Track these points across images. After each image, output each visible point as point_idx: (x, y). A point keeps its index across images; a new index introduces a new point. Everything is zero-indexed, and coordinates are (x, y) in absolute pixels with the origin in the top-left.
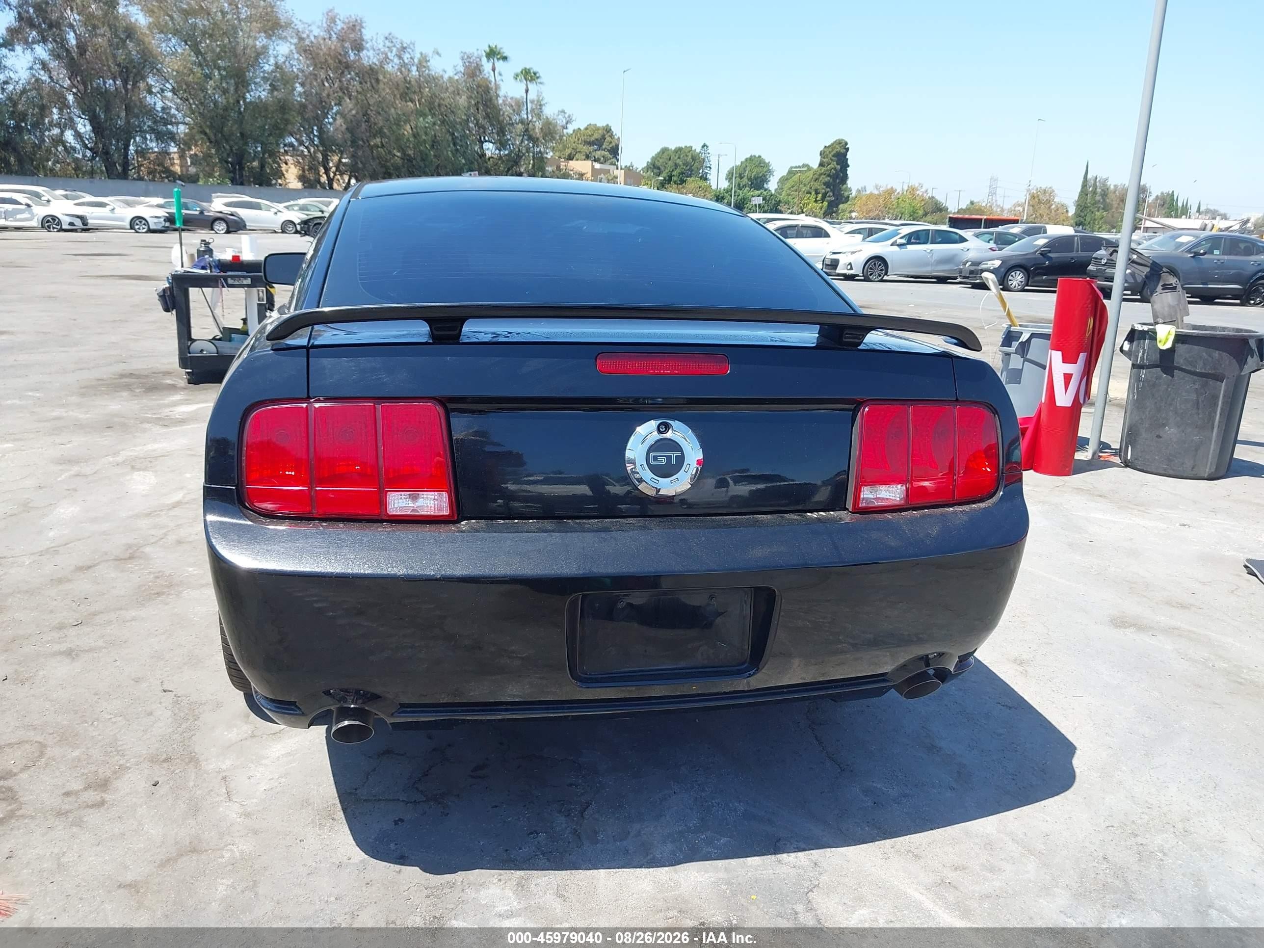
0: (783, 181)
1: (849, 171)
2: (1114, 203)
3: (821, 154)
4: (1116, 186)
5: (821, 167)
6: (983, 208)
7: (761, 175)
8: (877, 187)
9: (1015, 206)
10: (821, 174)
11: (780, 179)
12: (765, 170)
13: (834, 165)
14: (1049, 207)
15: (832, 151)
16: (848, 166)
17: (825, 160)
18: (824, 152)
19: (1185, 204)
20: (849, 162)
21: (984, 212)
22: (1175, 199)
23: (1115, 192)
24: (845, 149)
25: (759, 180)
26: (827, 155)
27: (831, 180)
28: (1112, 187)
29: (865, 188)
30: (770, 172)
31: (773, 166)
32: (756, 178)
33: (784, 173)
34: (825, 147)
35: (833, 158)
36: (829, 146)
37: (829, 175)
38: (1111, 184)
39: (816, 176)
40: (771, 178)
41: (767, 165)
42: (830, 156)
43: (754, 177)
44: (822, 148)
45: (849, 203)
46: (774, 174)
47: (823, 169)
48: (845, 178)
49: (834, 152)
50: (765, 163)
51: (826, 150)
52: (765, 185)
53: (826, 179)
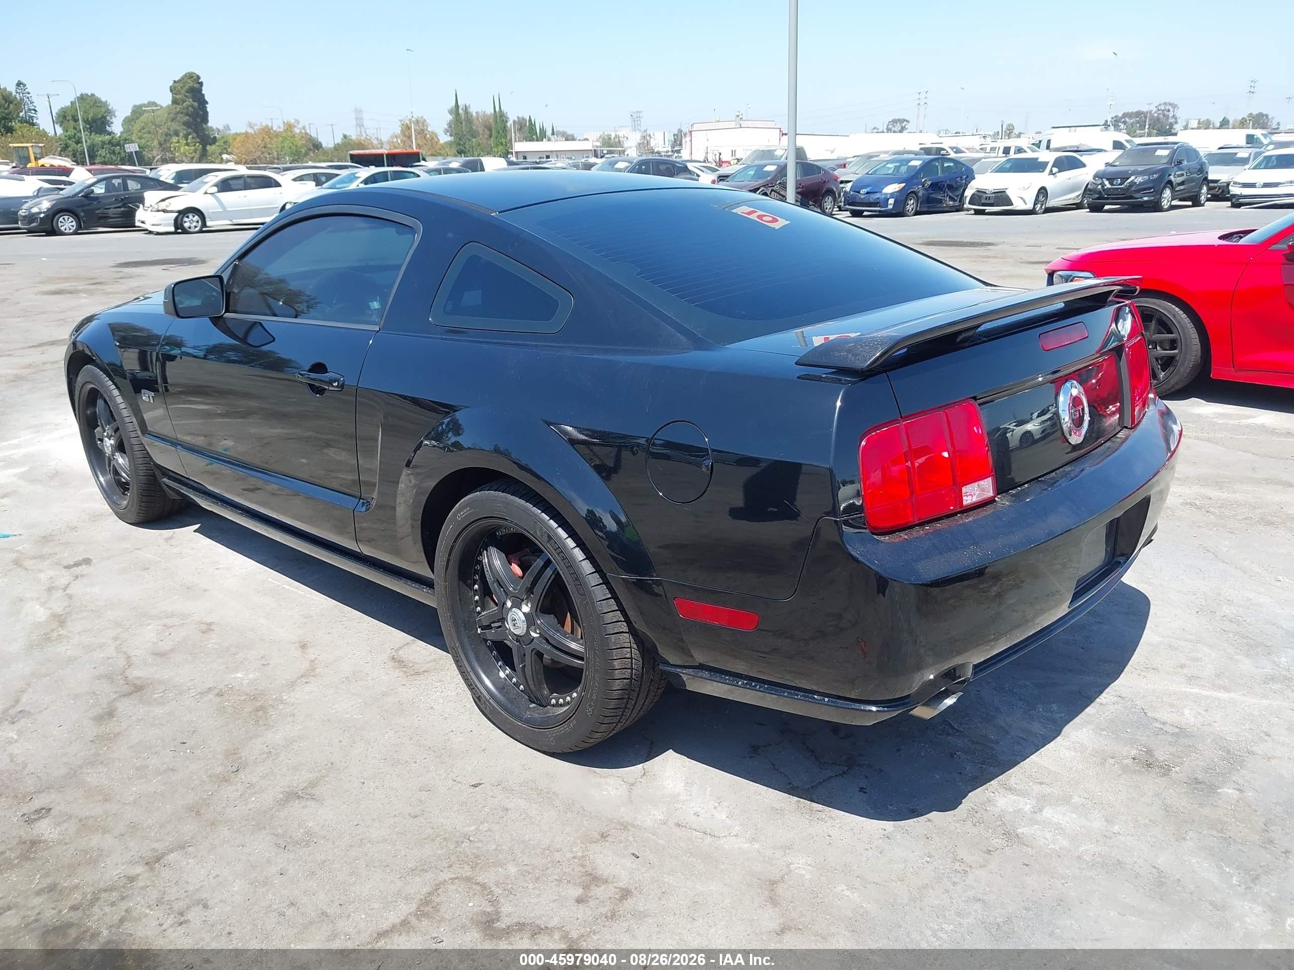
0: (128, 122)
1: (209, 108)
2: (480, 129)
3: (171, 91)
4: (477, 113)
5: (175, 105)
6: (363, 142)
7: (100, 116)
8: (251, 125)
9: (392, 137)
10: (177, 113)
11: (124, 121)
12: (103, 110)
13: (189, 102)
14: (425, 137)
15: (184, 86)
16: (207, 103)
17: (177, 97)
18: (175, 88)
19: (541, 127)
20: (207, 98)
21: (364, 146)
22: (533, 123)
23: (478, 119)
24: (199, 83)
25: (99, 123)
26: (179, 91)
27: (191, 120)
28: (474, 114)
29: (228, 126)
30: (110, 112)
31: (113, 105)
32: (94, 120)
33: (128, 113)
34: (175, 82)
35: (187, 94)
36: (179, 81)
37: (187, 114)
38: (473, 110)
39: (172, 116)
40: (114, 120)
41: (105, 105)
42: (183, 91)
43: (93, 118)
44: (171, 83)
45: (217, 144)
46: (116, 114)
47: (179, 107)
48: (205, 118)
49: (187, 87)
50: (101, 102)
51: (176, 85)
52: (108, 128)
53: (185, 119)
